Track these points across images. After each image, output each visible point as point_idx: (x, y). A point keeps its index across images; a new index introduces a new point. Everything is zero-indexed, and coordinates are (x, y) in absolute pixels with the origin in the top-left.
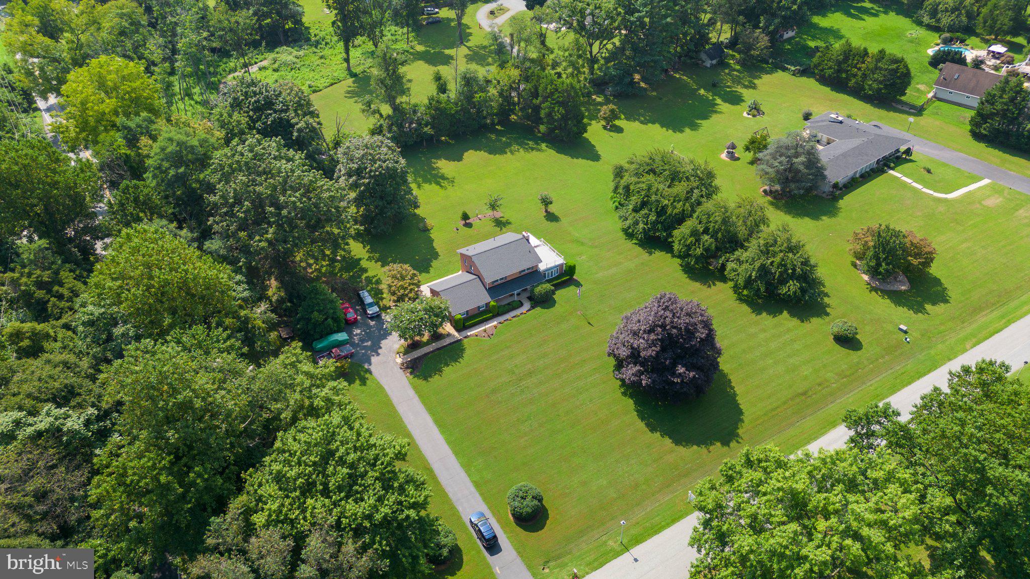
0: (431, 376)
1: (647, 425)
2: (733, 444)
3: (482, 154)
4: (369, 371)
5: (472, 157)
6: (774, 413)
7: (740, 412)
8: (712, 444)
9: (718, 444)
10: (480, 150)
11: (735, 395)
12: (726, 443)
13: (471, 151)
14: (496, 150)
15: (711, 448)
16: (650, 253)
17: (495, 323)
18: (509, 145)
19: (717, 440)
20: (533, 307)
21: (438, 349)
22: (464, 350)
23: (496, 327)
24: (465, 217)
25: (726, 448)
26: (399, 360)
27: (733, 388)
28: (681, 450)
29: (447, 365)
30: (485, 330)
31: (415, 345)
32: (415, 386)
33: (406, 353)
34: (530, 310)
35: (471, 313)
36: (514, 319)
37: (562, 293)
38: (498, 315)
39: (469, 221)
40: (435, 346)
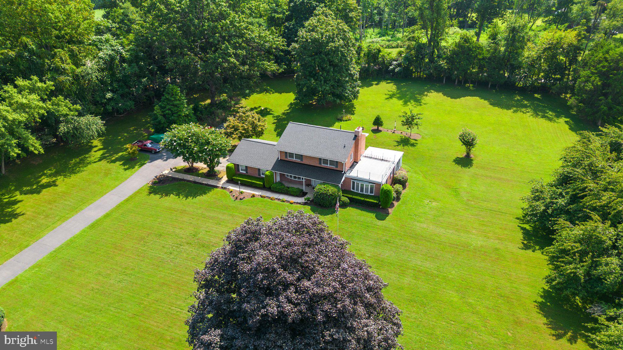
0: (156, 194)
4: (142, 165)
16: (526, 247)
17: (260, 194)
20: (305, 204)
21: (195, 182)
22: (205, 193)
23: (253, 196)
24: (378, 122)
26: (166, 172)
29: (178, 195)
30: (241, 193)
31: (191, 171)
32: (138, 192)
33: (178, 171)
34: (300, 203)
35: (250, 172)
36: (276, 201)
37: (352, 212)
38: (270, 189)
39: (380, 128)
40: (199, 179)
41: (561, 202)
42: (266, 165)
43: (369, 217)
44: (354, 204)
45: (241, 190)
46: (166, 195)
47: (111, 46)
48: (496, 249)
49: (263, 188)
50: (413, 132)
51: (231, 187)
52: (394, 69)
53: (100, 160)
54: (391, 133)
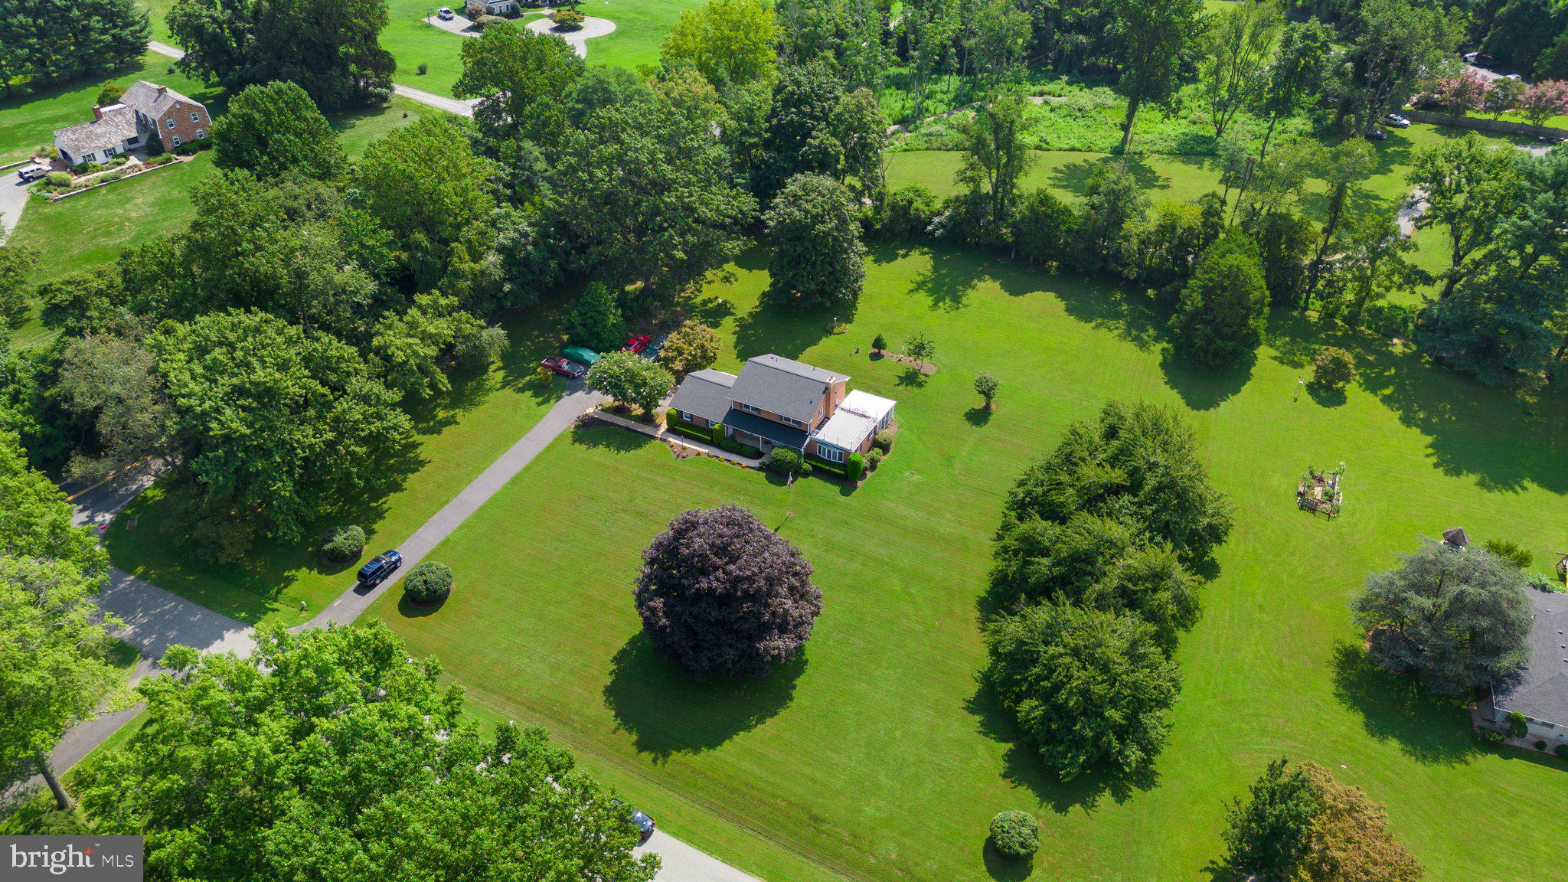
0: (582, 443)
2: (647, 756)
3: (1060, 305)
4: (559, 398)
5: (1044, 303)
6: (743, 787)
7: (715, 742)
8: (629, 730)
9: (634, 737)
11: (748, 728)
12: (642, 746)
13: (1051, 295)
14: (1080, 311)
15: (622, 731)
17: (705, 450)
18: (1118, 316)
19: (639, 732)
20: (759, 469)
21: (627, 429)
22: (640, 447)
23: (699, 454)
24: (878, 344)
25: (634, 750)
26: (590, 410)
27: (761, 721)
28: (600, 698)
29: (607, 446)
30: (684, 448)
31: (619, 411)
32: (558, 439)
33: (606, 410)
34: (753, 468)
35: (695, 422)
36: (726, 463)
37: (814, 483)
38: (718, 446)
39: (882, 352)
40: (632, 424)
42: (716, 416)
43: (832, 490)
44: (818, 472)
45: (685, 445)
46: (594, 446)
47: (514, 223)
49: (710, 443)
50: (926, 365)
51: (672, 440)
52: (935, 230)
53: (503, 387)
54: (895, 360)
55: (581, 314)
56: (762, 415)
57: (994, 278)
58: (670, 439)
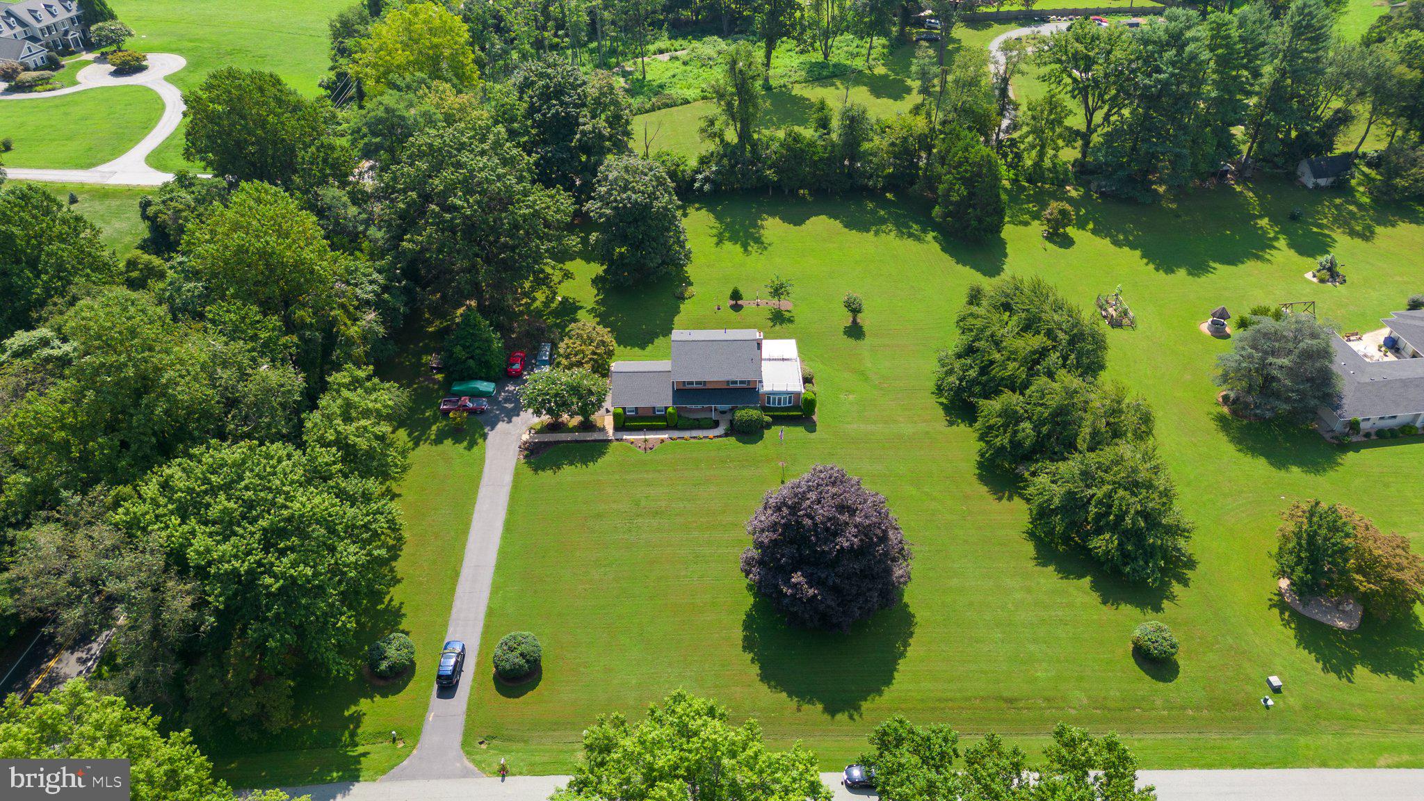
0: (543, 469)
1: (746, 638)
2: (842, 717)
3: (836, 224)
4: (485, 436)
5: (821, 225)
6: (938, 704)
7: (888, 680)
8: (810, 702)
9: (820, 707)
10: (836, 219)
11: (902, 655)
12: (831, 710)
13: (823, 217)
14: (858, 223)
15: (806, 707)
16: (951, 423)
17: (666, 436)
18: (883, 221)
19: (821, 700)
20: (726, 435)
21: (577, 441)
22: (604, 453)
23: (662, 441)
24: (736, 295)
25: (827, 717)
26: (525, 437)
27: (906, 645)
28: (764, 688)
29: (571, 463)
30: (646, 440)
31: (555, 427)
32: (517, 475)
33: (540, 432)
34: (720, 436)
35: (640, 412)
36: (692, 440)
37: (776, 431)
38: (676, 427)
39: (740, 302)
40: (577, 436)
41: (973, 373)
42: (664, 400)
43: (798, 432)
44: (778, 420)
45: (647, 437)
46: (559, 468)
48: (927, 433)
49: (667, 428)
51: (627, 437)
52: (702, 186)
53: (417, 444)
54: (754, 306)
55: (464, 347)
56: (708, 386)
57: (773, 215)
58: (625, 437)
